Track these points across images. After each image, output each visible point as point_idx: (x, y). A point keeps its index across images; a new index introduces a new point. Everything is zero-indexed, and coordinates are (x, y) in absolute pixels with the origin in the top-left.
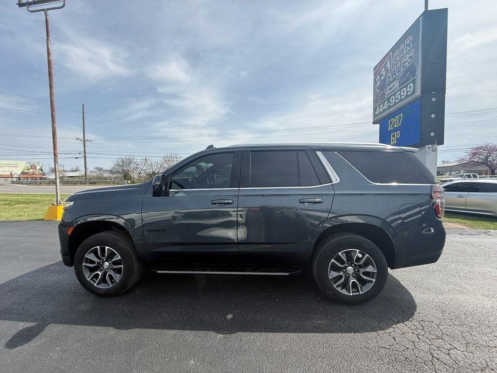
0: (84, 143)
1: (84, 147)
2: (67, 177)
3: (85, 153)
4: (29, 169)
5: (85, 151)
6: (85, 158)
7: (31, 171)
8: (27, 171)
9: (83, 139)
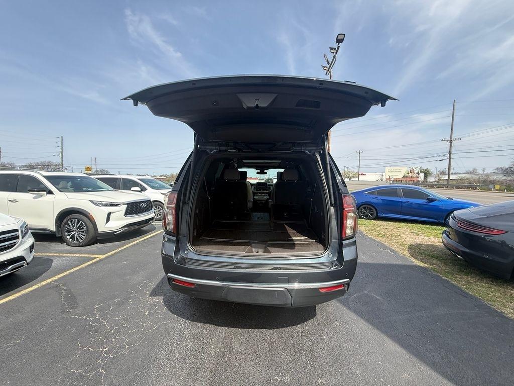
0: (451, 143)
1: (451, 147)
2: (444, 180)
3: (450, 154)
4: (409, 174)
5: (450, 151)
6: (450, 159)
7: (410, 174)
8: (407, 175)
9: (449, 139)
